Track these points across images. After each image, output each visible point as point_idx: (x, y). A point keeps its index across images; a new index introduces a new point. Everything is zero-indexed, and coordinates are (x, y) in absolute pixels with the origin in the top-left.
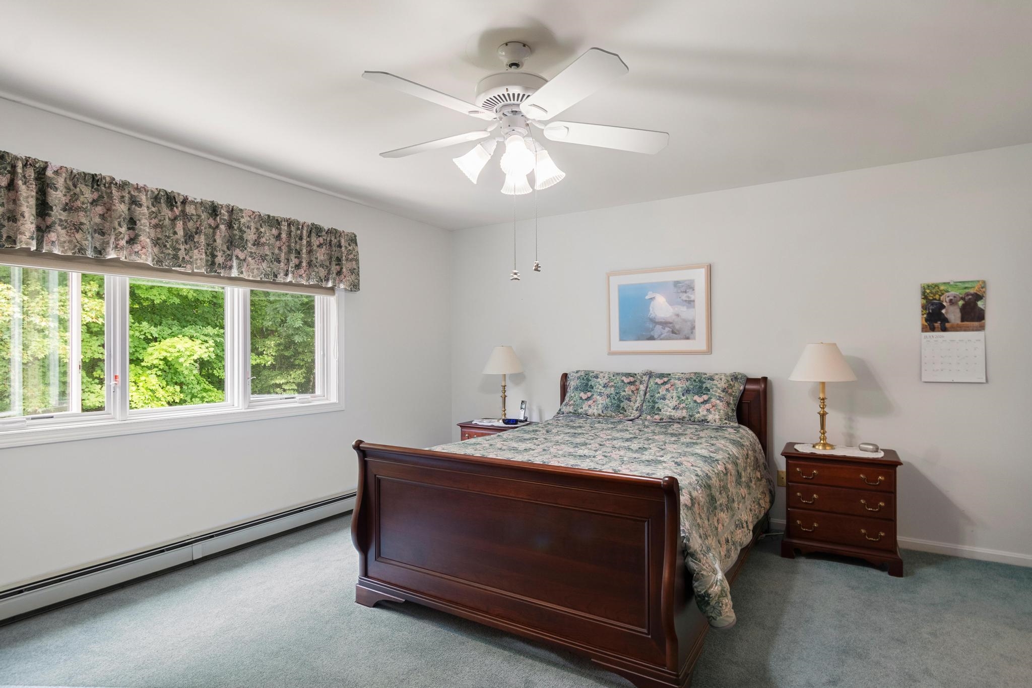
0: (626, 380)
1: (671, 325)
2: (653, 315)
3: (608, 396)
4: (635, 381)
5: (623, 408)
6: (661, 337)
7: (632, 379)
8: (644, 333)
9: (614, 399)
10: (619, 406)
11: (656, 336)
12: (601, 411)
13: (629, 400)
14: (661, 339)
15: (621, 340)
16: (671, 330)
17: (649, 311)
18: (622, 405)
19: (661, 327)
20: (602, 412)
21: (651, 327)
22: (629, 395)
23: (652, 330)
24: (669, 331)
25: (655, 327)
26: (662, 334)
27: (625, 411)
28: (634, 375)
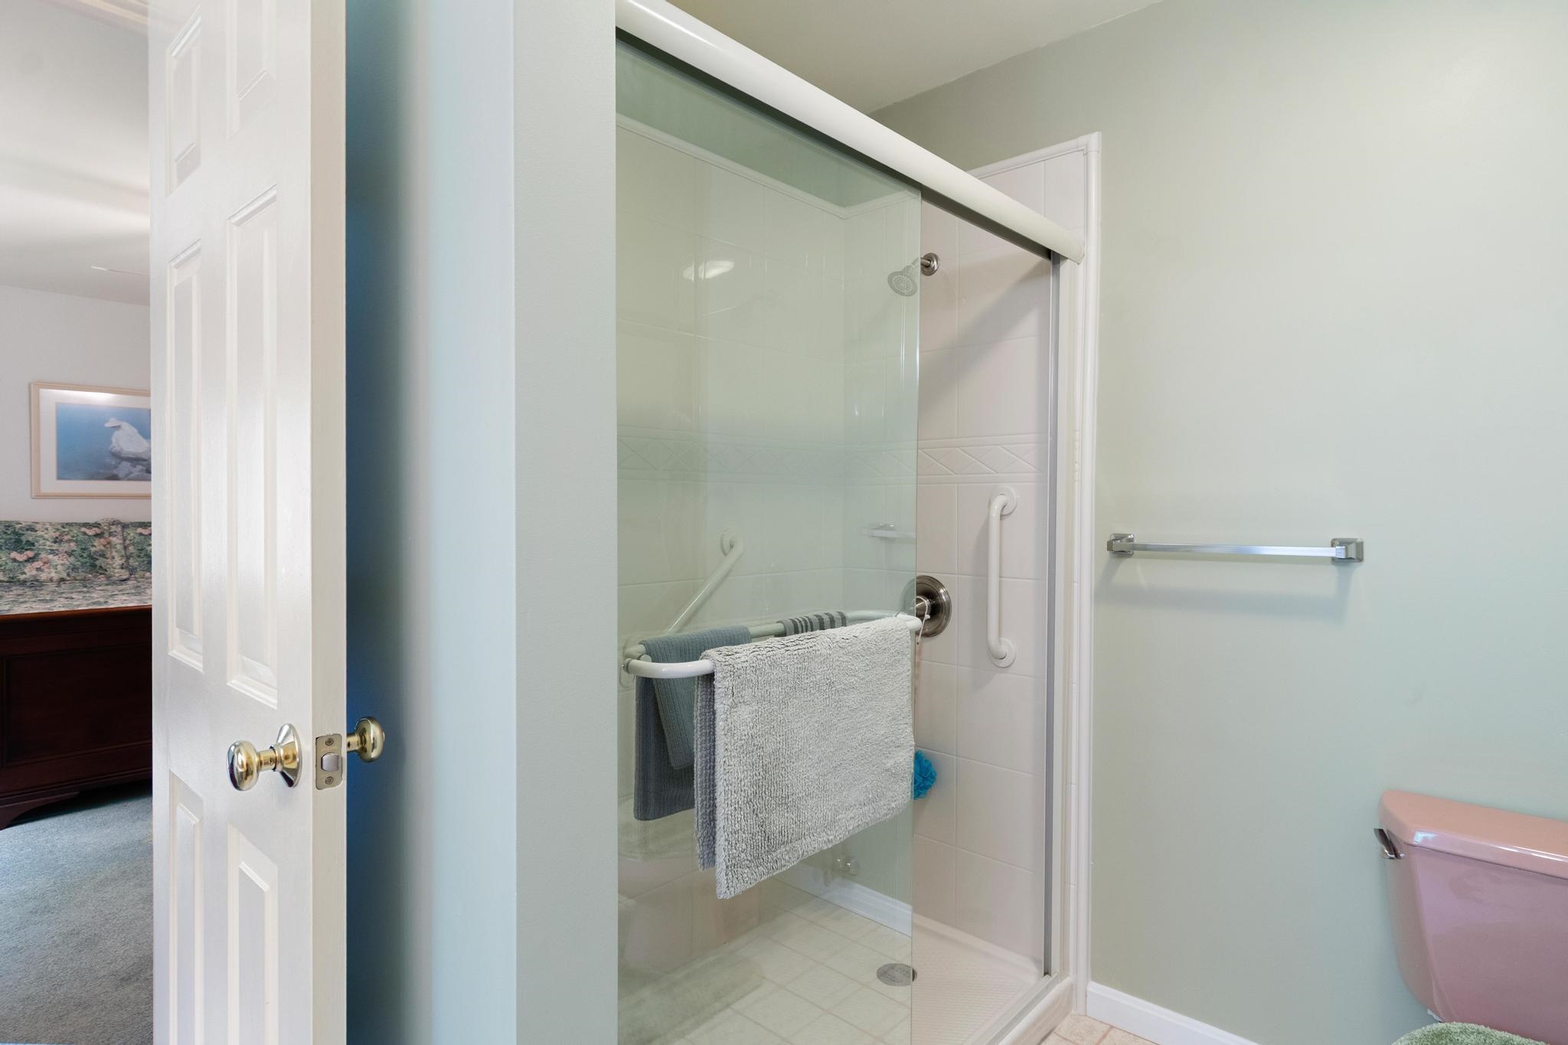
0: (91, 532)
1: (145, 463)
2: (117, 449)
3: (70, 554)
4: (102, 533)
5: (101, 567)
6: (129, 477)
7: (98, 531)
8: (101, 471)
9: (82, 556)
10: (94, 566)
11: (121, 476)
12: (65, 574)
13: (103, 556)
14: (129, 480)
15: (59, 478)
16: (145, 468)
17: (111, 442)
18: (97, 563)
19: (129, 464)
20: (68, 575)
21: (114, 463)
22: (102, 550)
23: (116, 467)
24: (141, 471)
25: (119, 463)
26: (131, 473)
27: (106, 570)
28: (97, 525)
